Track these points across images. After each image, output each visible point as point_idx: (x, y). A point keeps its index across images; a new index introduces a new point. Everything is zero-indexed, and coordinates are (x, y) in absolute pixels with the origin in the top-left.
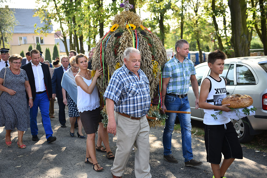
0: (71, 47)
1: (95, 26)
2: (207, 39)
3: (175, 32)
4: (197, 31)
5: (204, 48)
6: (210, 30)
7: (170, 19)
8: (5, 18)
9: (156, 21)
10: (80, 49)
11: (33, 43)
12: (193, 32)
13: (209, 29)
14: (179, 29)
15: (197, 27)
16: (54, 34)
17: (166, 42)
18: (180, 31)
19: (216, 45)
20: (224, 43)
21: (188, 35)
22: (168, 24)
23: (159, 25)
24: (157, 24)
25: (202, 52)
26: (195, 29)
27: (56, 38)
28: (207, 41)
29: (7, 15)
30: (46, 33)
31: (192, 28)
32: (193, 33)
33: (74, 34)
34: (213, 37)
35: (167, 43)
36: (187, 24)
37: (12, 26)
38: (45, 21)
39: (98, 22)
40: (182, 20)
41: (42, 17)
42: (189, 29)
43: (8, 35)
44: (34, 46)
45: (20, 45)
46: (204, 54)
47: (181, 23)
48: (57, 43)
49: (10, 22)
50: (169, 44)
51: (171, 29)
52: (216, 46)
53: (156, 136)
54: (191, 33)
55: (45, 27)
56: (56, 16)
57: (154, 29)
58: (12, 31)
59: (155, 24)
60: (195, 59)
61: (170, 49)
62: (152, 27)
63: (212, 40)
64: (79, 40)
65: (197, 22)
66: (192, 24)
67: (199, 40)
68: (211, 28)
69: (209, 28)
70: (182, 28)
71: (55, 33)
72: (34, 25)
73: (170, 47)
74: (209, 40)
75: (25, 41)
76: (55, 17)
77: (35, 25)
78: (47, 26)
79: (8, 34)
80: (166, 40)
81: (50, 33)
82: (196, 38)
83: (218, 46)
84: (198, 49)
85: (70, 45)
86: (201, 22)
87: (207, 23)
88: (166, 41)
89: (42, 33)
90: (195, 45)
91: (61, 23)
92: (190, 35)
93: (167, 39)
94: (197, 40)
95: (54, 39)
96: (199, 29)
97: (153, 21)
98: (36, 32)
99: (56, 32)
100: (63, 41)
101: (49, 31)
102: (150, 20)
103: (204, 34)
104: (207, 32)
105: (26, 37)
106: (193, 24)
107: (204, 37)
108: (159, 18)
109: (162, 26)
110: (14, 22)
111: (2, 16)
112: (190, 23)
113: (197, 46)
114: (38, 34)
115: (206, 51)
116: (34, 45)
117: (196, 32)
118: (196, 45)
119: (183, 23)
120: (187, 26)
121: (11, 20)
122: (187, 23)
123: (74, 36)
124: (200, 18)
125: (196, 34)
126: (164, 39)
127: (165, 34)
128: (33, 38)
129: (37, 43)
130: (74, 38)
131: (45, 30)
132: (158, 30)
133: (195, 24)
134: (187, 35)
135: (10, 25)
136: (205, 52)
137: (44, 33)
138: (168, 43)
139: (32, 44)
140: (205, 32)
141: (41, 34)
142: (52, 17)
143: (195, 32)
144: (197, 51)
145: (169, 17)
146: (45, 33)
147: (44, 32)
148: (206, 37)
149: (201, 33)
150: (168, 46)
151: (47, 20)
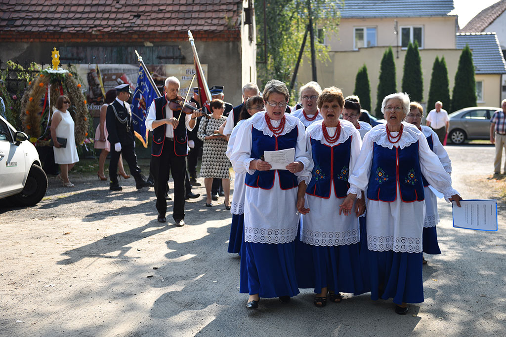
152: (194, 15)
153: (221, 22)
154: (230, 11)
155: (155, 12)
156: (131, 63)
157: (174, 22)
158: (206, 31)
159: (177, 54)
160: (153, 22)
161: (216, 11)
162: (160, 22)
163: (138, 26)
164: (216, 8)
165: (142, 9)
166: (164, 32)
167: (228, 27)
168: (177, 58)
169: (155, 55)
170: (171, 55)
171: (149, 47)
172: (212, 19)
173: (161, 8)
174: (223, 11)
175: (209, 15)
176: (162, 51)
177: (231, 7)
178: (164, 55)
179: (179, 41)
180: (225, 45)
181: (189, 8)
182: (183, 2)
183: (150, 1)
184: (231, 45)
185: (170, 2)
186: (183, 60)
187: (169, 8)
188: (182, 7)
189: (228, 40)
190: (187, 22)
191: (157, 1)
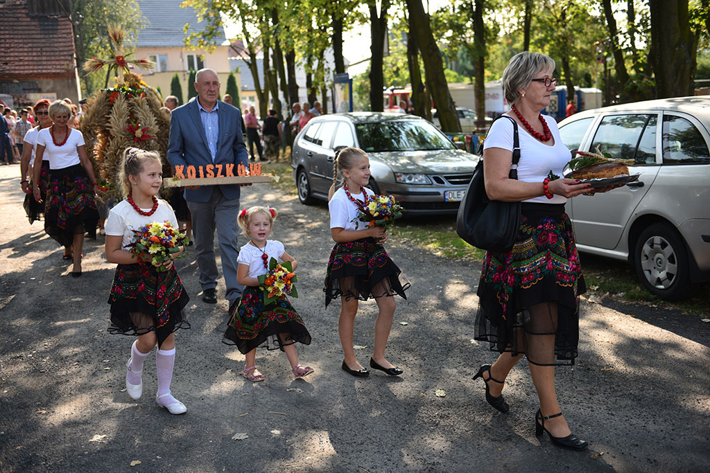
0: (268, 78)
1: (323, 28)
2: (586, 56)
3: (510, 41)
4: (563, 38)
5: (580, 78)
6: (595, 34)
7: (498, 8)
8: (118, 12)
9: (464, 14)
10: (287, 83)
11: (182, 69)
12: (554, 40)
13: (592, 33)
14: (519, 33)
15: (564, 26)
16: (227, 49)
17: (488, 66)
18: (522, 37)
19: (610, 70)
20: (628, 65)
21: (542, 47)
22: (494, 21)
23: (473, 23)
24: (467, 21)
25: (574, 89)
26: (560, 33)
27: (233, 58)
28: (588, 62)
29: (123, 5)
30: (211, 45)
31: (552, 30)
32: (553, 42)
33: (274, 48)
34: (603, 51)
35: (492, 68)
36: (539, 21)
37: (135, 29)
38: (208, 18)
39: (330, 17)
40: (528, 11)
41: (202, 8)
42: (544, 32)
43: (125, 50)
44: (184, 75)
45: (153, 74)
46: (579, 93)
47: (526, 17)
48: (236, 68)
49: (131, 21)
50: (496, 70)
51: (501, 34)
52: (608, 74)
53: (466, 284)
54: (548, 42)
55: (208, 32)
56: (232, 5)
57: (459, 34)
58: (134, 41)
59: (464, 23)
60: (557, 105)
61: (498, 81)
62: (456, 30)
63: (599, 59)
64: (285, 60)
65: (564, 15)
66: (551, 20)
67: (569, 59)
68: (597, 31)
69: (592, 30)
70: (527, 30)
71: (231, 46)
72: (184, 29)
73: (497, 76)
74: (593, 58)
75: (163, 64)
76: (232, 8)
77: (187, 28)
78: (213, 29)
79: (127, 48)
80: (488, 59)
81: (220, 45)
82: (560, 55)
83: (613, 72)
84: (563, 80)
85: (265, 74)
86: (575, 14)
87: (589, 18)
88: (490, 61)
89: (203, 44)
90: (558, 71)
91: (244, 21)
92: (547, 47)
93: (492, 57)
94: (564, 59)
95: (229, 58)
96: (569, 33)
97: (459, 15)
98: (188, 43)
99: (233, 42)
100: (248, 63)
101: (218, 42)
102: (451, 12)
103: (579, 45)
104: (588, 39)
105: (166, 55)
106: (555, 20)
107: (580, 51)
108: (472, 6)
109: (479, 27)
110: (137, 21)
111: (112, 7)
112: (546, 17)
113: (563, 73)
114: (194, 50)
115: (583, 85)
116: (182, 73)
117: (561, 40)
118: (561, 71)
119: (530, 17)
120: (539, 25)
121: (132, 16)
122: (541, 17)
123: (273, 51)
124: (573, 4)
125: (561, 46)
126: (485, 58)
127: (487, 44)
128: (181, 57)
129: (189, 69)
130: (272, 56)
131: (209, 40)
132: (469, 36)
133: (558, 21)
134: (539, 47)
135: (129, 27)
136: (581, 87)
137: (206, 45)
138: (494, 67)
139: (178, 71)
140: (584, 38)
141: (199, 49)
142: (224, 7)
143: (559, 40)
144: (563, 84)
145: (498, 4)
146: (208, 45)
147: (205, 42)
148: (584, 52)
149: (573, 43)
150: (493, 75)
151: (212, 15)
152: (44, 63)
153: (63, 67)
154: (66, 60)
155: (17, 61)
156: (5, 93)
157: (31, 67)
158: (54, 73)
159: (35, 87)
160: (17, 68)
161: (58, 60)
162: (22, 68)
163: (8, 70)
164: (58, 58)
165: (8, 59)
166: (26, 74)
167: (68, 71)
168: (36, 89)
169: (21, 88)
170: (31, 87)
171: (16, 83)
172: (56, 65)
173: (21, 58)
174: (62, 60)
175: (53, 63)
176: (26, 85)
177: (67, 58)
178: (27, 88)
179: (36, 79)
180: (66, 81)
181: (40, 58)
182: (34, 54)
183: (12, 54)
184: (70, 81)
185: (25, 54)
186: (40, 91)
187: (26, 58)
188: (35, 58)
189: (68, 78)
190: (40, 67)
191: (16, 54)
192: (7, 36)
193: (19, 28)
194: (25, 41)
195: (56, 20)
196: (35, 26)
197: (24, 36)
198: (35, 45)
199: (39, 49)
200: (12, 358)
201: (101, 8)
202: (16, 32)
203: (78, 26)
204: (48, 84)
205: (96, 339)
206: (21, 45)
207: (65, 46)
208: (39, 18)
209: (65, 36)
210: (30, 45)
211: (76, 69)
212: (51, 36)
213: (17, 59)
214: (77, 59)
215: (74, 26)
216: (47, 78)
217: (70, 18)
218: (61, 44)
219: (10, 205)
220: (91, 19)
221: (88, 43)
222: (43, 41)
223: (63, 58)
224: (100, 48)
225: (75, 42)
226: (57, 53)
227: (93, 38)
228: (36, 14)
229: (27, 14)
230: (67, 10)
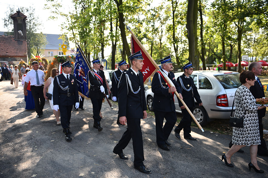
16: (70, 51)
37: (44, 44)
45: (49, 57)
47: (151, 47)
58: (44, 48)
70: (152, 50)
72: (59, 45)
75: (52, 54)
77: (60, 45)
79: (42, 50)
98: (60, 49)
105: (53, 52)
110: (45, 42)
111: (38, 38)
128: (57, 52)
152: (18, 53)
153: (23, 54)
157: (14, 54)
158: (21, 56)
160: (10, 54)
162: (12, 54)
163: (7, 54)
165: (7, 51)
167: (25, 55)
169: (11, 59)
175: (21, 53)
176: (12, 59)
177: (25, 51)
179: (15, 57)
180: (24, 58)
181: (17, 51)
182: (15, 50)
183: (9, 50)
184: (25, 58)
185: (13, 50)
186: (16, 60)
187: (13, 51)
188: (16, 51)
189: (25, 57)
190: (17, 54)
191: (10, 50)
192: (8, 45)
193: (11, 43)
194: (13, 47)
195: (22, 41)
196: (16, 43)
197: (13, 45)
198: (16, 48)
199: (17, 49)
200: (5, 145)
201: (35, 39)
202: (10, 44)
203: (29, 43)
204: (19, 59)
205: (32, 139)
206: (12, 48)
207: (24, 48)
208: (17, 41)
209: (24, 45)
210: (14, 48)
211: (27, 55)
212: (21, 45)
213: (10, 51)
214: (28, 52)
215: (27, 43)
216: (19, 57)
217: (26, 41)
218: (23, 48)
219: (6, 94)
220: (32, 41)
221: (31, 48)
222: (18, 47)
223: (23, 52)
224: (34, 49)
225: (27, 47)
226: (22, 50)
227: (32, 46)
228: (17, 39)
229: (14, 39)
230: (26, 38)
